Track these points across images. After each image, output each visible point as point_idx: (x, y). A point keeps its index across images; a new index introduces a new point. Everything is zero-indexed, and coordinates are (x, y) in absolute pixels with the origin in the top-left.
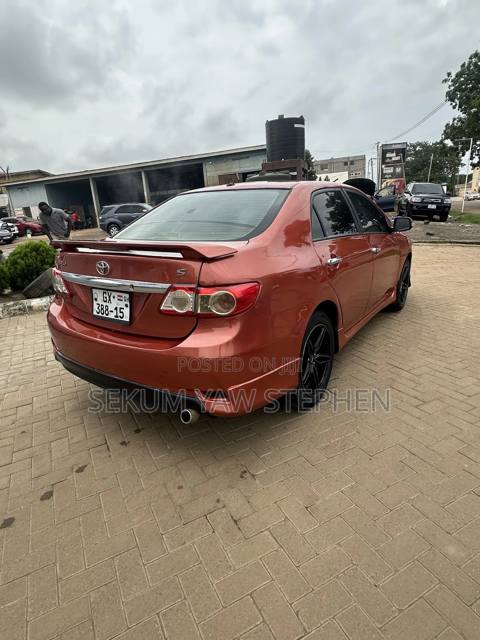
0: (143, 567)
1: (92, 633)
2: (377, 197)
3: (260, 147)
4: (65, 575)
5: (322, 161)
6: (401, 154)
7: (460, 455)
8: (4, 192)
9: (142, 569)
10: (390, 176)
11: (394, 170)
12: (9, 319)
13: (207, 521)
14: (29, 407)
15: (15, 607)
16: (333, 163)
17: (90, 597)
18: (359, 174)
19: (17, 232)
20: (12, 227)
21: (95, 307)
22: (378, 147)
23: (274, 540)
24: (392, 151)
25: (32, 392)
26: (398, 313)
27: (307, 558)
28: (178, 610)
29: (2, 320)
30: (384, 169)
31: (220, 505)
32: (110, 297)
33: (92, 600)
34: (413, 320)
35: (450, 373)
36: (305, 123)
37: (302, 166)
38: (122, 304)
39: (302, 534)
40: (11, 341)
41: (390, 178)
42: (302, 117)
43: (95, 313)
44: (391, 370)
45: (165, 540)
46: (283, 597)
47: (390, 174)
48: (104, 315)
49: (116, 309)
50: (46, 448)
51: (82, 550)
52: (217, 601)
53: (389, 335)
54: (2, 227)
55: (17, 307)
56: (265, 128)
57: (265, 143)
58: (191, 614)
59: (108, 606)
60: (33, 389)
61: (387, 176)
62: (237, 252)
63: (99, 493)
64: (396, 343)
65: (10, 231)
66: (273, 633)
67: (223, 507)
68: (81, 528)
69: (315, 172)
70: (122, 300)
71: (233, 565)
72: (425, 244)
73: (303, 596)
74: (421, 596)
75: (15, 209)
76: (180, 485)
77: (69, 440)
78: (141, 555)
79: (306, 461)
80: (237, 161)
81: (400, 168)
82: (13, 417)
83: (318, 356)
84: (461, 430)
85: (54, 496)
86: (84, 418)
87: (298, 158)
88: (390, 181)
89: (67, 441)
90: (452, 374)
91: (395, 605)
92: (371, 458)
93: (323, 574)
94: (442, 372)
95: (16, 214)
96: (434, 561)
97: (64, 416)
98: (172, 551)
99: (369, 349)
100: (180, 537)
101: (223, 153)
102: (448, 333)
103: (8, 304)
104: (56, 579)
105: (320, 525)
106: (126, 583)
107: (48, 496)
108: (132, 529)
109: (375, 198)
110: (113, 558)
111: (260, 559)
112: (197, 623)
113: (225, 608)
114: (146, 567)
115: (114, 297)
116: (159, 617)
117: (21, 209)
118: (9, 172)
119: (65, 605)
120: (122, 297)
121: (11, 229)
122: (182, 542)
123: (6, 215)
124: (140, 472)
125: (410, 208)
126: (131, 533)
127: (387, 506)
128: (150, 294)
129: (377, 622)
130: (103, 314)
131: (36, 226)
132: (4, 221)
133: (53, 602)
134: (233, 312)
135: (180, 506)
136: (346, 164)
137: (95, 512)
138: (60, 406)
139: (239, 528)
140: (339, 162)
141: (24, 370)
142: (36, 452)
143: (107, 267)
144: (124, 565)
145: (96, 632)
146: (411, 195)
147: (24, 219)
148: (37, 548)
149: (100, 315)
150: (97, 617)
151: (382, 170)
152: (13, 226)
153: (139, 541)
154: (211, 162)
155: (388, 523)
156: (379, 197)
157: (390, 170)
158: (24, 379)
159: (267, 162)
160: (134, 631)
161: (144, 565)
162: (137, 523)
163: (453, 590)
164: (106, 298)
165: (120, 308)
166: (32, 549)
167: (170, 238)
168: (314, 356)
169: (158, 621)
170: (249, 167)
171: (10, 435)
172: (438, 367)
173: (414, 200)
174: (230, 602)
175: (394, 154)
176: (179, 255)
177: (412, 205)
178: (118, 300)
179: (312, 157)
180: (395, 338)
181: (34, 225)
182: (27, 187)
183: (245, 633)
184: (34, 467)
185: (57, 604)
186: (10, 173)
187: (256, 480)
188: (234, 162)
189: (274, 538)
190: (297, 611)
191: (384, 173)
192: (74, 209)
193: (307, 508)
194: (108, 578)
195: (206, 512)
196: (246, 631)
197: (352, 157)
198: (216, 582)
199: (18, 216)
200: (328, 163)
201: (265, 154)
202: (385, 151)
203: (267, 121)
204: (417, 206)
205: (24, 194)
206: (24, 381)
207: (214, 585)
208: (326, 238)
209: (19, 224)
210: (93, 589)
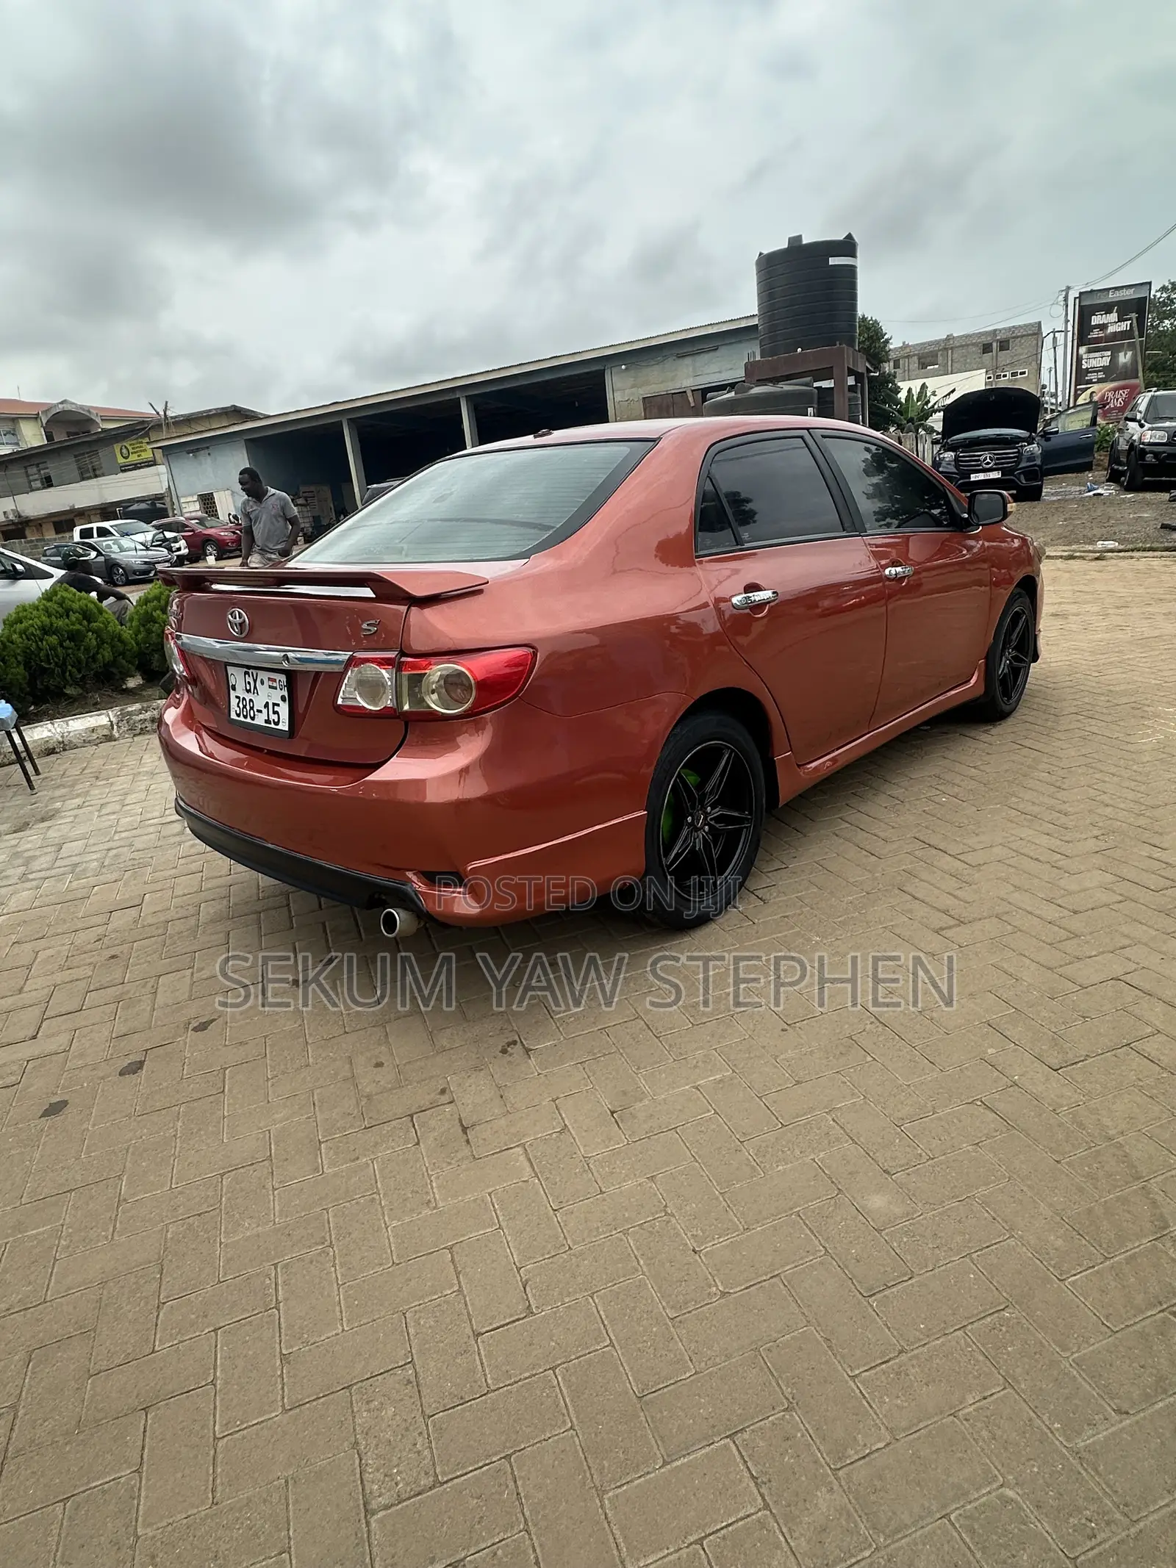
0: (271, 1192)
1: (155, 1285)
2: (1046, 436)
3: (745, 321)
4: (134, 1195)
5: (922, 344)
6: (1134, 315)
7: (986, 1029)
8: (159, 460)
9: (268, 1195)
10: (1101, 375)
11: (1114, 359)
12: (130, 740)
13: (411, 1125)
14: (134, 912)
15: (41, 1237)
16: (952, 348)
17: (167, 1232)
18: (1024, 373)
19: (185, 551)
20: (175, 540)
21: (234, 702)
22: (1066, 299)
23: (527, 1164)
24: (1107, 308)
25: (145, 883)
26: (994, 726)
27: (579, 1197)
28: (311, 1262)
29: (116, 742)
30: (1085, 356)
31: (445, 1099)
32: (255, 681)
33: (169, 1236)
34: (1027, 743)
35: (1056, 861)
36: (858, 254)
37: (848, 363)
38: (276, 696)
39: (584, 1157)
40: (125, 786)
41: (1100, 381)
42: (849, 236)
43: (233, 716)
44: (917, 852)
45: (323, 1151)
46: (508, 1256)
47: (1100, 371)
48: (248, 720)
49: (266, 705)
50: (150, 985)
51: (172, 1159)
52: (386, 1253)
53: (947, 777)
54: (153, 542)
55: (148, 715)
56: (755, 272)
57: (755, 310)
58: (333, 1269)
59: (194, 1246)
60: (148, 878)
61: (1093, 377)
62: (488, 582)
63: (227, 1068)
64: (957, 794)
65: (170, 549)
66: (468, 1310)
67: (448, 1103)
68: (180, 1124)
69: (895, 377)
70: (276, 688)
71: (435, 1199)
72: (1150, 554)
73: (547, 1257)
74: (776, 1273)
75: (182, 500)
76: (379, 1060)
77: (192, 974)
78: (272, 1173)
79: (645, 1027)
80: (688, 361)
81: (1129, 354)
82: (101, 930)
83: (717, 812)
84: (1017, 980)
85: (145, 1067)
86: (231, 935)
87: (838, 343)
88: (1099, 390)
89: (190, 974)
90: (1061, 863)
91: (719, 1284)
92: (786, 1027)
93: (599, 1224)
94: (1036, 859)
95: (184, 511)
96: (832, 1217)
97: (194, 931)
98: (330, 1171)
99: (886, 808)
100: (352, 1148)
101: (654, 343)
102: (1101, 771)
103: (130, 709)
104: (117, 1200)
105: (628, 1144)
106: (233, 1215)
107: (136, 1067)
108: (269, 1131)
109: (1042, 436)
110: (222, 1175)
111: (490, 1194)
112: (340, 1283)
113: (398, 1264)
114: (276, 1192)
115: (262, 683)
116: (276, 1269)
117: (195, 498)
118: (170, 414)
119: (123, 1239)
120: (275, 681)
121: (172, 545)
122: (353, 1158)
123: (163, 513)
124: (310, 1035)
125: (1137, 461)
126: (264, 1137)
127: (779, 1118)
128: (318, 674)
129: (672, 1308)
130: (245, 717)
131: (226, 538)
132: (157, 527)
133: (103, 1233)
134: (470, 709)
135: (369, 1097)
136: (987, 348)
137: (212, 1099)
138: (192, 910)
139: (468, 1141)
140: (968, 345)
141: (139, 844)
142: (128, 992)
143: (244, 621)
144: (238, 1186)
145: (164, 1283)
146: (1142, 426)
147: (201, 521)
148: (94, 1151)
149: (242, 718)
150: (171, 1261)
151: (1079, 360)
152: (175, 537)
153: (276, 1150)
154: (623, 367)
155: (767, 1146)
156: (1052, 433)
157: (1102, 360)
158: (134, 859)
159: (758, 358)
160: (228, 1287)
161: (274, 1189)
162: (281, 1122)
163: (847, 1267)
164: (249, 683)
165: (274, 704)
166: (88, 1152)
167: (387, 559)
168: (706, 815)
169: (273, 1275)
170: (720, 372)
171: (89, 961)
172: (1033, 847)
173: (1148, 436)
174: (408, 1256)
175: (1113, 317)
176: (367, 592)
177: (1143, 452)
178: (270, 687)
179: (886, 337)
180: (962, 784)
181: (222, 534)
182: (208, 448)
183: (420, 1305)
184: (120, 1018)
185: (110, 1237)
186: (172, 418)
187: (530, 1058)
188: (680, 361)
189: (529, 1160)
190: (527, 1281)
191: (1083, 367)
192: (310, 495)
193: (612, 1113)
194: (206, 1205)
195: (413, 1110)
196: (421, 1302)
197: (1004, 329)
198: (395, 1223)
199: (187, 515)
200: (939, 350)
201: (757, 338)
202: (1087, 308)
203: (761, 254)
204: (1156, 455)
205: (201, 464)
206: (136, 862)
207: (389, 1229)
208: (739, 547)
209: (191, 533)
210: (175, 1219)
